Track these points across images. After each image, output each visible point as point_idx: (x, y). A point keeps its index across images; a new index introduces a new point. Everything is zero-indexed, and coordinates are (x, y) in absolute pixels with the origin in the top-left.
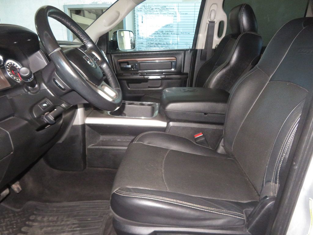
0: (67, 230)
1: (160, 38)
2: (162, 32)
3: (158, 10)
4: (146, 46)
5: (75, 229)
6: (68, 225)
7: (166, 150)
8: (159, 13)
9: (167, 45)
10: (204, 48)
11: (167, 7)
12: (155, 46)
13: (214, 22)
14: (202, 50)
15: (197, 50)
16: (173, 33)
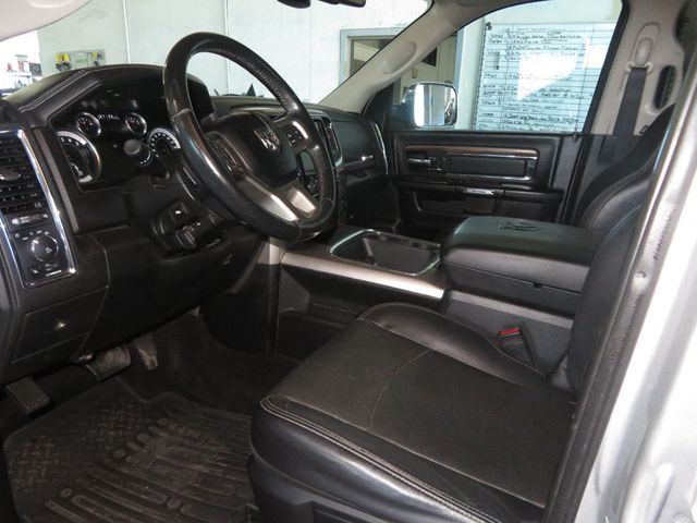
0: (206, 460)
1: (535, 104)
2: (543, 90)
3: (538, 40)
4: (499, 120)
5: (219, 464)
6: (212, 452)
7: (421, 348)
8: (541, 46)
9: (549, 123)
10: (611, 132)
11: (563, 34)
12: (520, 123)
13: (646, 69)
14: (605, 137)
15: (593, 136)
16: (569, 94)
